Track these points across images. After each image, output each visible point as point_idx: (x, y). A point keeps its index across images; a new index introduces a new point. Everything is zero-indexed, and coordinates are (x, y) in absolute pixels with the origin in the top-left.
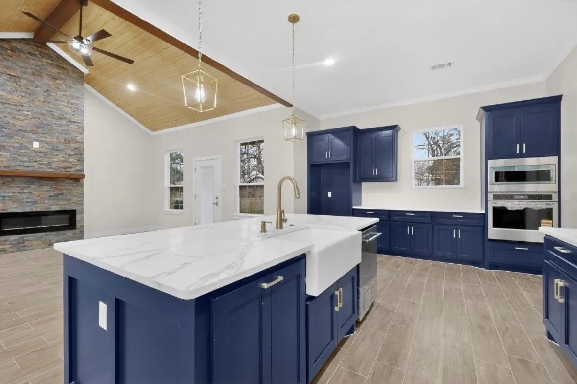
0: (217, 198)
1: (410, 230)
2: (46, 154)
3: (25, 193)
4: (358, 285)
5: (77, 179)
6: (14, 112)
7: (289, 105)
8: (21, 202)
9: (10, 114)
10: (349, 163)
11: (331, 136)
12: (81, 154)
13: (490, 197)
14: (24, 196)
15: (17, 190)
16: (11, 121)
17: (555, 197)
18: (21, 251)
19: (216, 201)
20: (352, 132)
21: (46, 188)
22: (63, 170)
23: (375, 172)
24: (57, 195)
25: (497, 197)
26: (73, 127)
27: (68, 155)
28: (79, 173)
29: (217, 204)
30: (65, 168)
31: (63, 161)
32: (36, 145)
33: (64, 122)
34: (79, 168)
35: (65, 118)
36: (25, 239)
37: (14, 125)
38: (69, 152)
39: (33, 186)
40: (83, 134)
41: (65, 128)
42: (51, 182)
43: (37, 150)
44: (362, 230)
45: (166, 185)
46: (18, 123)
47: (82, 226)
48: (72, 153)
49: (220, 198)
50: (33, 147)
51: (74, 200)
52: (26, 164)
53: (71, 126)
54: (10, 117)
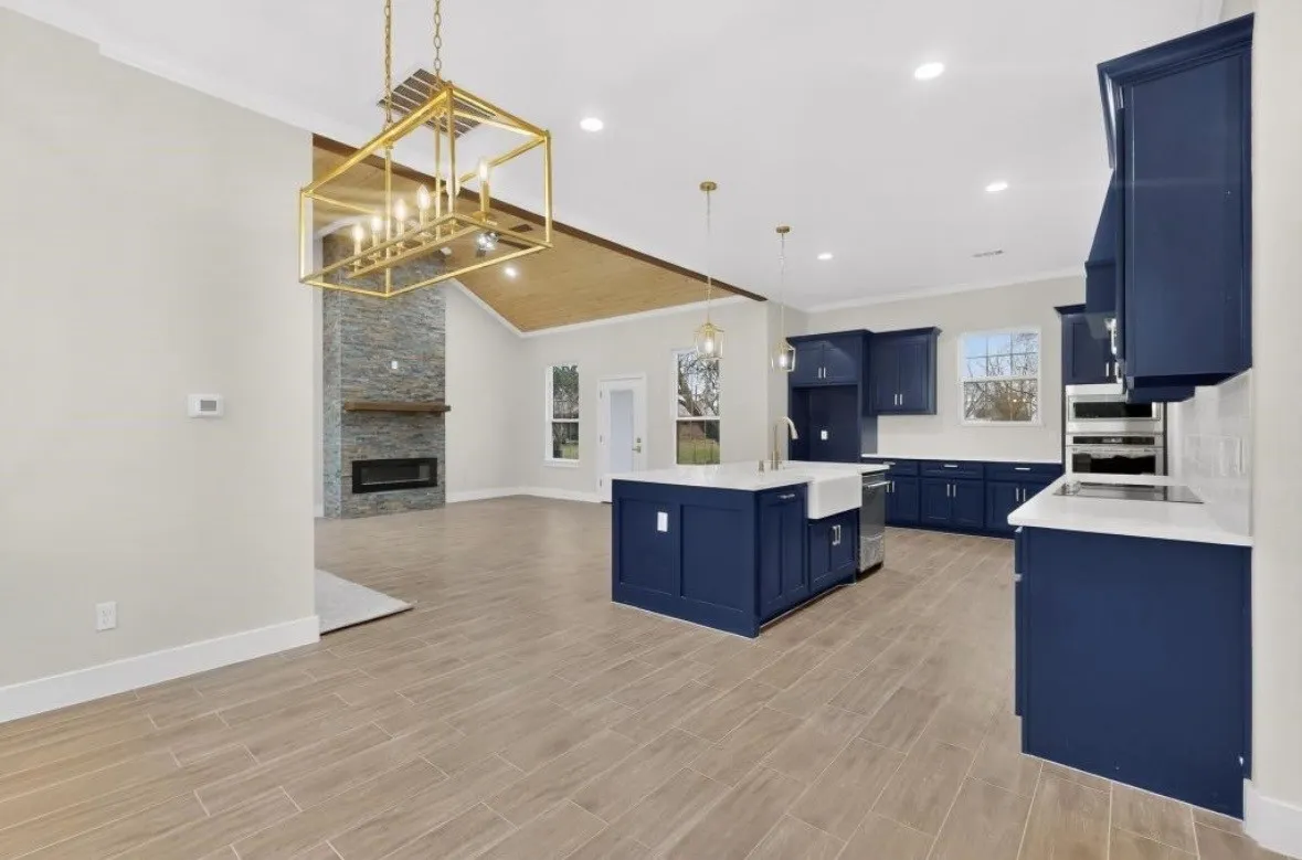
0: (639, 441)
1: (951, 490)
2: (404, 377)
3: (383, 433)
4: (859, 534)
5: (438, 411)
6: (373, 322)
7: (760, 299)
8: (378, 445)
9: (369, 324)
10: (856, 386)
11: (827, 344)
12: (442, 375)
13: (1069, 440)
14: (381, 438)
15: (375, 429)
16: (371, 335)
17: (1159, 441)
18: (380, 514)
19: (636, 445)
20: (860, 339)
21: (405, 427)
22: (422, 400)
23: (899, 400)
24: (416, 436)
25: (1078, 440)
26: (433, 335)
27: (429, 377)
28: (440, 403)
29: (639, 450)
30: (425, 396)
31: (422, 387)
32: (395, 365)
33: (424, 330)
34: (439, 396)
35: (424, 325)
36: (386, 497)
37: (373, 340)
38: (429, 373)
39: (392, 424)
40: (444, 345)
41: (425, 338)
42: (412, 418)
43: (396, 372)
44: (864, 474)
45: (547, 419)
46: (377, 336)
47: (443, 483)
48: (433, 374)
49: (644, 440)
50: (390, 368)
51: (435, 443)
52: (386, 393)
53: (431, 334)
54: (369, 328)
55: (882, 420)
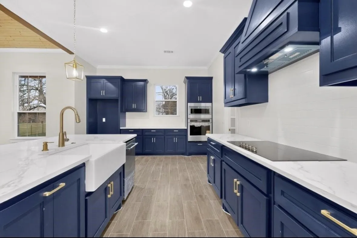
1: (154, 140)
7: (70, 52)
10: (118, 99)
11: (105, 81)
13: (189, 121)
17: (211, 121)
20: (119, 80)
23: (134, 106)
44: (126, 142)
55: (128, 114)
